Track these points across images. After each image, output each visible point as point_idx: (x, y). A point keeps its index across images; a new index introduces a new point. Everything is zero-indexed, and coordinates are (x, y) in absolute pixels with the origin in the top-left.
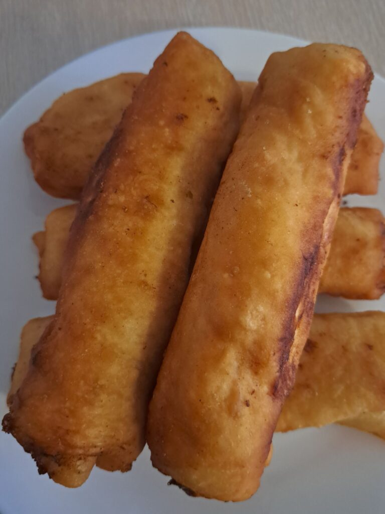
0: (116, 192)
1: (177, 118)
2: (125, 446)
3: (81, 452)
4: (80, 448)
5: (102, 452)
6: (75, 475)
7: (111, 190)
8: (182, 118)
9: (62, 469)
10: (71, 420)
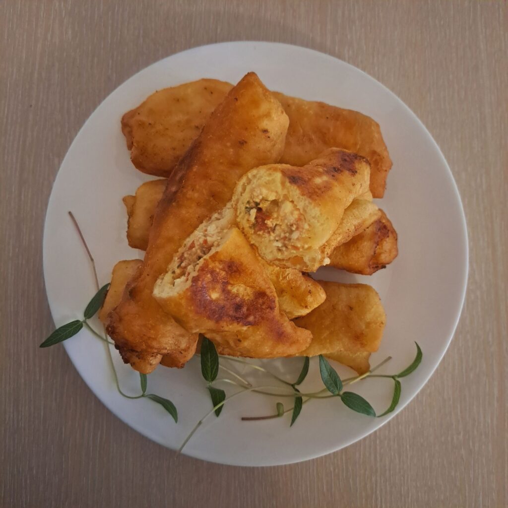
0: (193, 190)
1: (240, 142)
2: (182, 352)
3: (156, 351)
4: (156, 349)
5: (168, 353)
6: (148, 366)
7: (189, 188)
8: (243, 143)
9: (140, 361)
10: (152, 332)
